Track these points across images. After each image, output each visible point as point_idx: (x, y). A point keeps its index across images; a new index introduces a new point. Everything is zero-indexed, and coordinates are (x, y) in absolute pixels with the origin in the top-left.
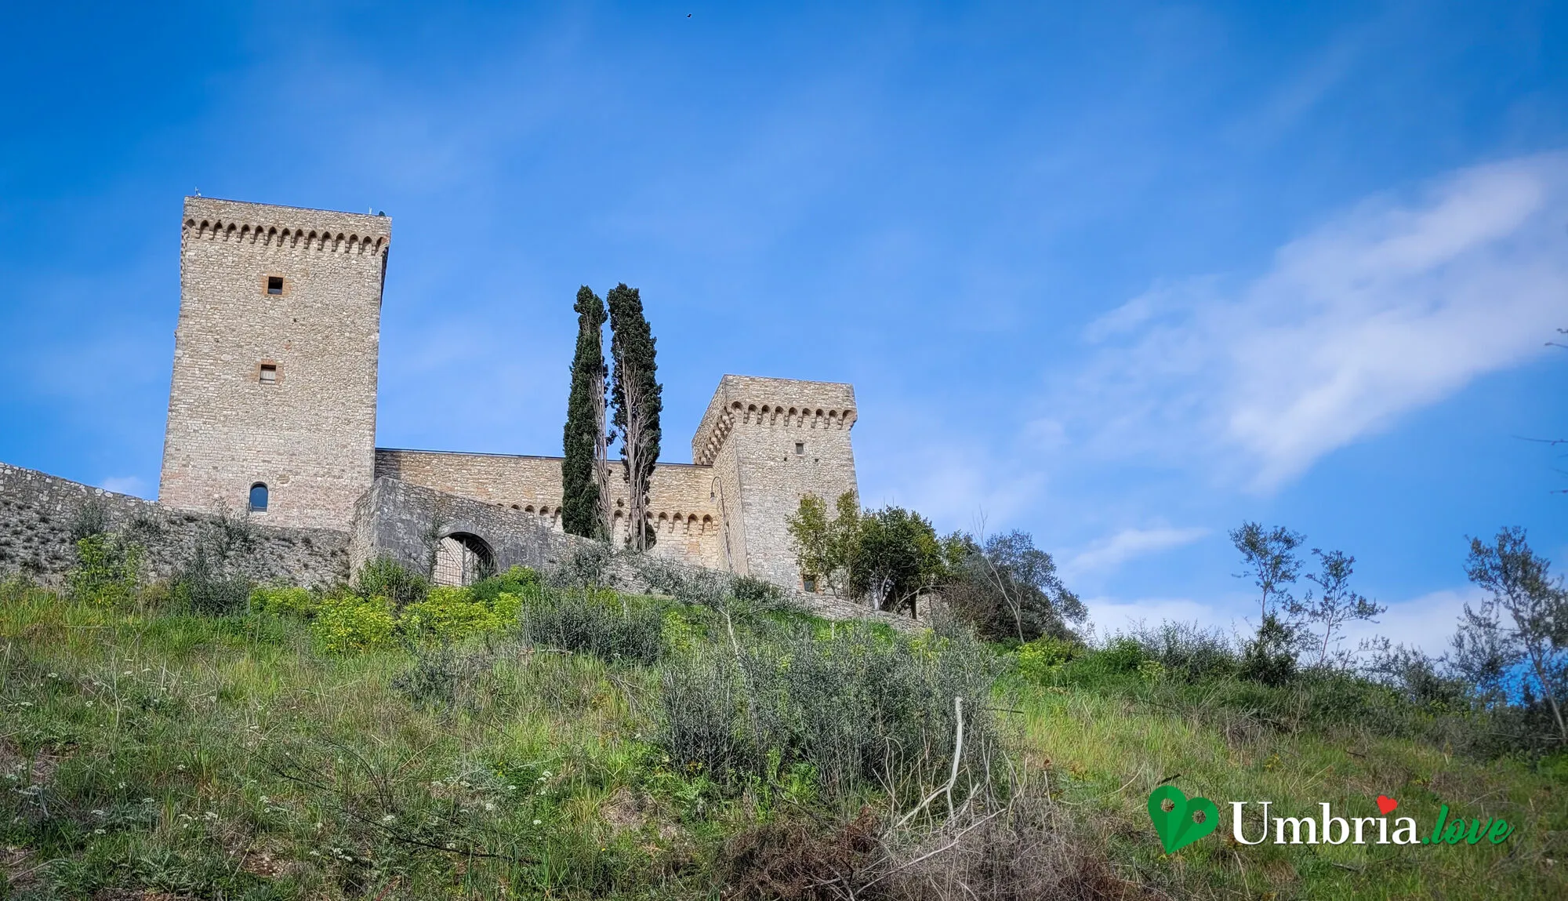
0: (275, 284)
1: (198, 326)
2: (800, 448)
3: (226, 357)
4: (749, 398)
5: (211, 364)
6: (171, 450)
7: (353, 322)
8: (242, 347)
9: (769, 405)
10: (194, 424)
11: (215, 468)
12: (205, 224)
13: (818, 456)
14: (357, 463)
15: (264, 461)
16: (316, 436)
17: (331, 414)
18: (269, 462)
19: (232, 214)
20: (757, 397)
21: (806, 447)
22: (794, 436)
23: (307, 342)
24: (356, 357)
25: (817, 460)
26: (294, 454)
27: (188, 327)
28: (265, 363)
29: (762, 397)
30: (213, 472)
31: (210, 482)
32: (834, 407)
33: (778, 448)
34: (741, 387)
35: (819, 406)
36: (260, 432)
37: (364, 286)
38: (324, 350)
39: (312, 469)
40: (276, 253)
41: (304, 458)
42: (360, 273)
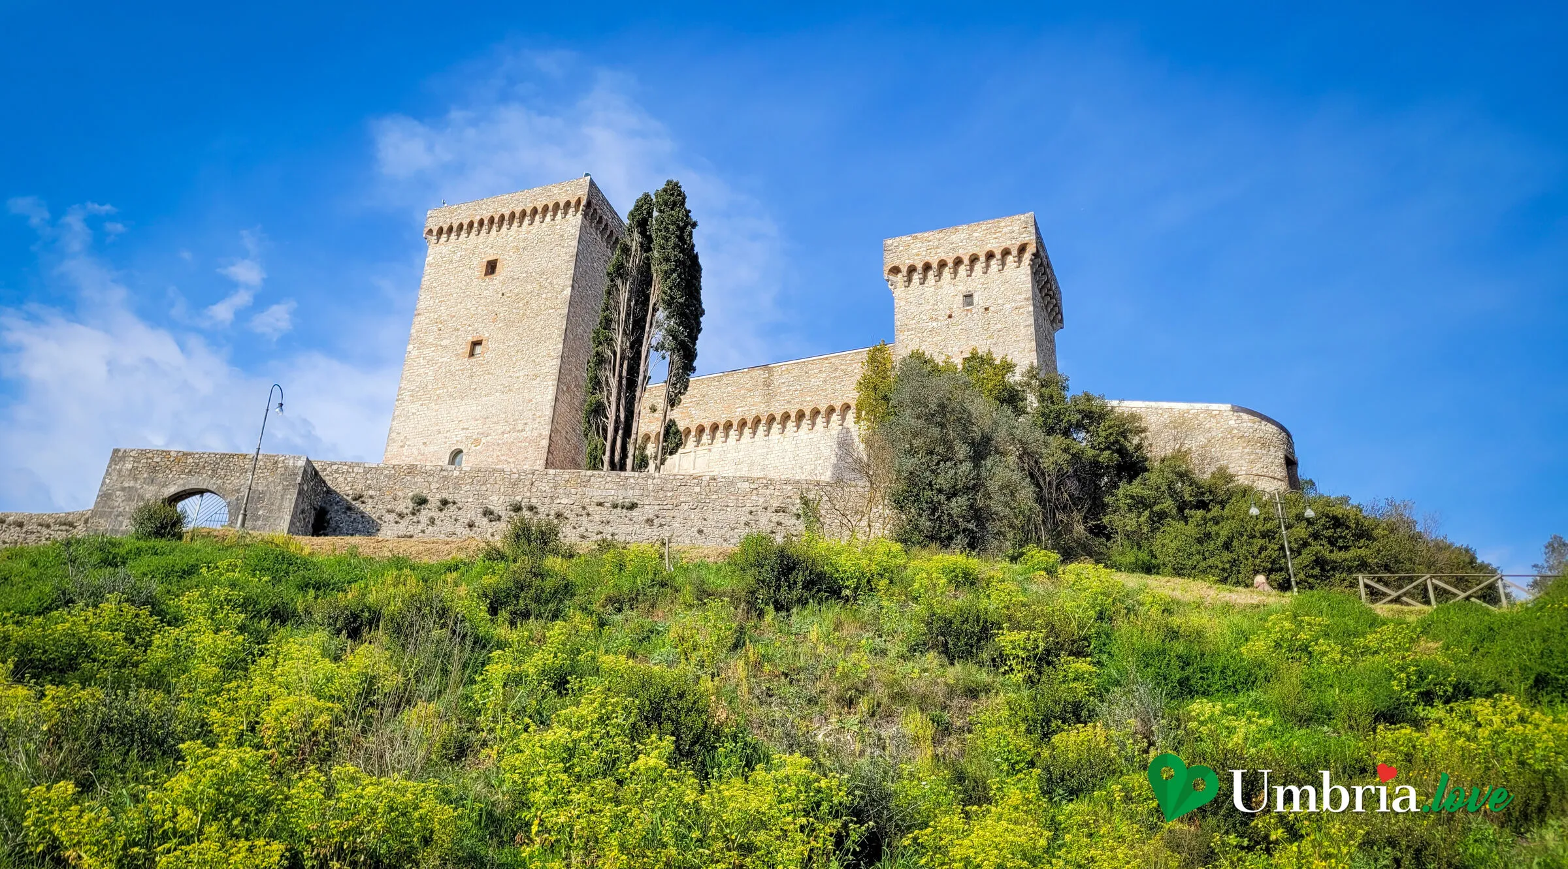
0: (491, 267)
1: (427, 321)
2: (969, 300)
3: (445, 342)
4: (909, 259)
5: (433, 351)
6: (394, 435)
7: (551, 283)
8: (458, 330)
9: (931, 261)
10: (412, 408)
11: (424, 443)
12: (440, 231)
13: (987, 305)
14: (539, 414)
15: (463, 429)
16: (506, 397)
17: (522, 373)
18: (467, 429)
19: (463, 214)
20: (918, 255)
21: (976, 298)
22: (962, 289)
23: (511, 313)
24: (550, 314)
25: (987, 309)
26: (488, 418)
27: (420, 322)
28: (475, 340)
29: (924, 253)
30: (422, 447)
31: (420, 457)
32: (1007, 244)
33: (942, 306)
34: (901, 248)
35: (988, 248)
36: (463, 403)
37: (563, 247)
38: (524, 315)
39: (499, 428)
40: (495, 239)
41: (495, 419)
42: (562, 236)
